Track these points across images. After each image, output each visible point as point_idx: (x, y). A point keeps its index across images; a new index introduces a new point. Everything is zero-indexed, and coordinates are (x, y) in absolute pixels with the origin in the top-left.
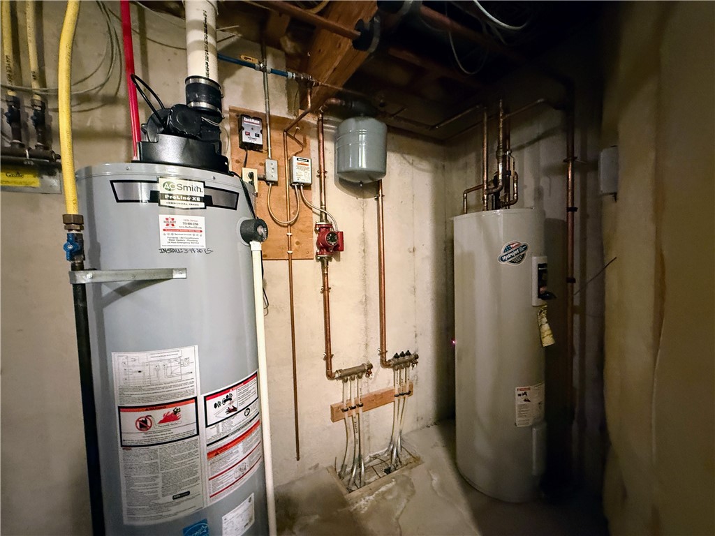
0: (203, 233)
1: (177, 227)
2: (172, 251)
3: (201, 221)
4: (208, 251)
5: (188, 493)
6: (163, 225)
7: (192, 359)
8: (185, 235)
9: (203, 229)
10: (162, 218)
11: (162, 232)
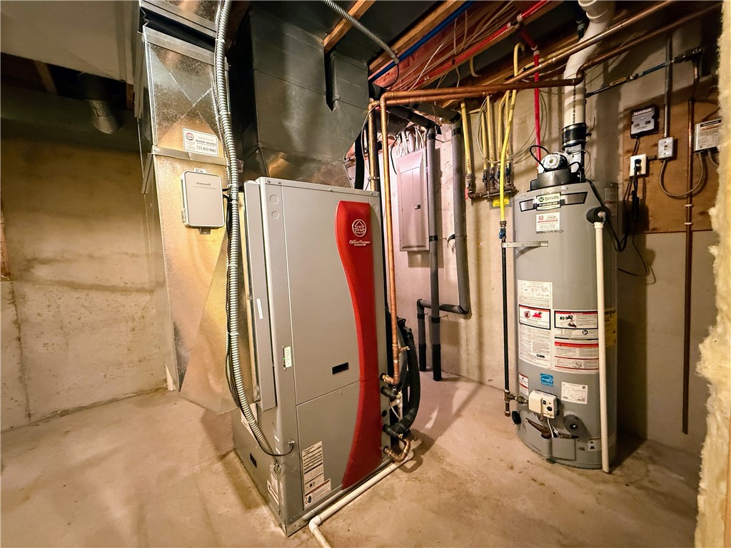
0: (559, 222)
1: (544, 220)
2: (542, 232)
3: (557, 215)
4: (561, 231)
5: (544, 357)
6: (538, 220)
7: (549, 289)
8: (548, 224)
9: (559, 219)
10: (538, 216)
11: (537, 223)
